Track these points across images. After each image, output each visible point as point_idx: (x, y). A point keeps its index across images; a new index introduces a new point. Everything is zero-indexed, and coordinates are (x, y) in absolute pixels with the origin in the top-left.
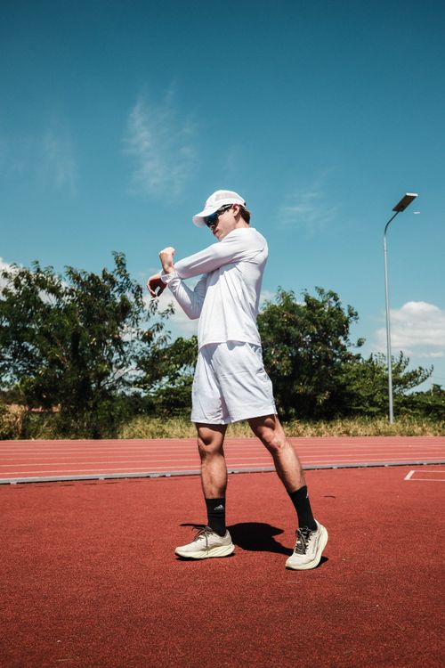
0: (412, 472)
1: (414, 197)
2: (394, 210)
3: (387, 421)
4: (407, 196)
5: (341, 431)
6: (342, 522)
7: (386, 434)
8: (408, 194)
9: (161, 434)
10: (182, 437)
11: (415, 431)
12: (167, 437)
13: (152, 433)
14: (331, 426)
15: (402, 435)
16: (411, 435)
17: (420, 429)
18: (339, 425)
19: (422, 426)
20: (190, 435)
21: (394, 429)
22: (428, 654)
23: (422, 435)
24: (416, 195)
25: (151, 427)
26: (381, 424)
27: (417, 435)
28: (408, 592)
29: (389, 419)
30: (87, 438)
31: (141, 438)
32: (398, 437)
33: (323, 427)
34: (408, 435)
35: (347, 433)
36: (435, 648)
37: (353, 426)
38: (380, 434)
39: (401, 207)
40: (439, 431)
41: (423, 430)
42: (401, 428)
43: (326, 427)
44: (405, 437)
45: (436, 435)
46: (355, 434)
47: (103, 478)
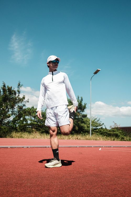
0: (100, 148)
1: (100, 70)
2: (94, 73)
3: (89, 136)
4: (98, 70)
5: (76, 138)
7: (89, 140)
8: (98, 69)
9: (21, 137)
10: (28, 138)
12: (23, 138)
13: (18, 137)
15: (94, 140)
16: (96, 140)
17: (99, 138)
19: (99, 137)
20: (30, 138)
21: (92, 138)
23: (99, 140)
25: (18, 135)
26: (87, 137)
27: (98, 140)
29: (90, 135)
31: (15, 138)
32: (93, 140)
33: (71, 136)
35: (78, 139)
37: (79, 137)
38: (87, 139)
39: (96, 73)
40: (104, 139)
41: (100, 139)
42: (93, 137)
43: (72, 137)
44: (95, 141)
45: (103, 140)
46: (80, 139)
47: (9, 147)
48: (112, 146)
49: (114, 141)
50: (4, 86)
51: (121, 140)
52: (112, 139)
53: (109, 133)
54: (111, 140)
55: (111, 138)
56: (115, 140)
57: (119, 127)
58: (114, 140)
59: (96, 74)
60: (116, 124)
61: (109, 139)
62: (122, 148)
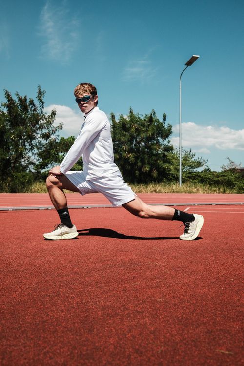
0: (188, 208)
1: (198, 57)
2: (186, 65)
3: (178, 185)
4: (193, 57)
5: (152, 190)
6: (145, 228)
7: (177, 192)
8: (194, 56)
11: (193, 191)
14: (147, 188)
15: (186, 193)
16: (191, 193)
17: (196, 189)
18: (151, 187)
21: (182, 190)
22: (181, 284)
23: (196, 193)
24: (199, 56)
26: (174, 187)
27: (194, 193)
28: (175, 257)
30: (7, 193)
31: (38, 192)
32: (184, 194)
34: (189, 193)
35: (155, 191)
36: (186, 281)
37: (159, 188)
38: (174, 192)
39: (190, 63)
40: (206, 191)
41: (198, 190)
42: (185, 189)
43: (144, 188)
44: (188, 194)
45: (204, 193)
46: (160, 192)
47: (11, 210)
48: (214, 203)
49: (224, 194)
50: (8, 96)
51: (239, 193)
52: (221, 190)
53: (216, 179)
54: (219, 193)
55: (219, 189)
56: (227, 192)
57: (238, 167)
58: (224, 192)
59: (190, 65)
60: (232, 162)
61: (215, 191)
62: (232, 206)
